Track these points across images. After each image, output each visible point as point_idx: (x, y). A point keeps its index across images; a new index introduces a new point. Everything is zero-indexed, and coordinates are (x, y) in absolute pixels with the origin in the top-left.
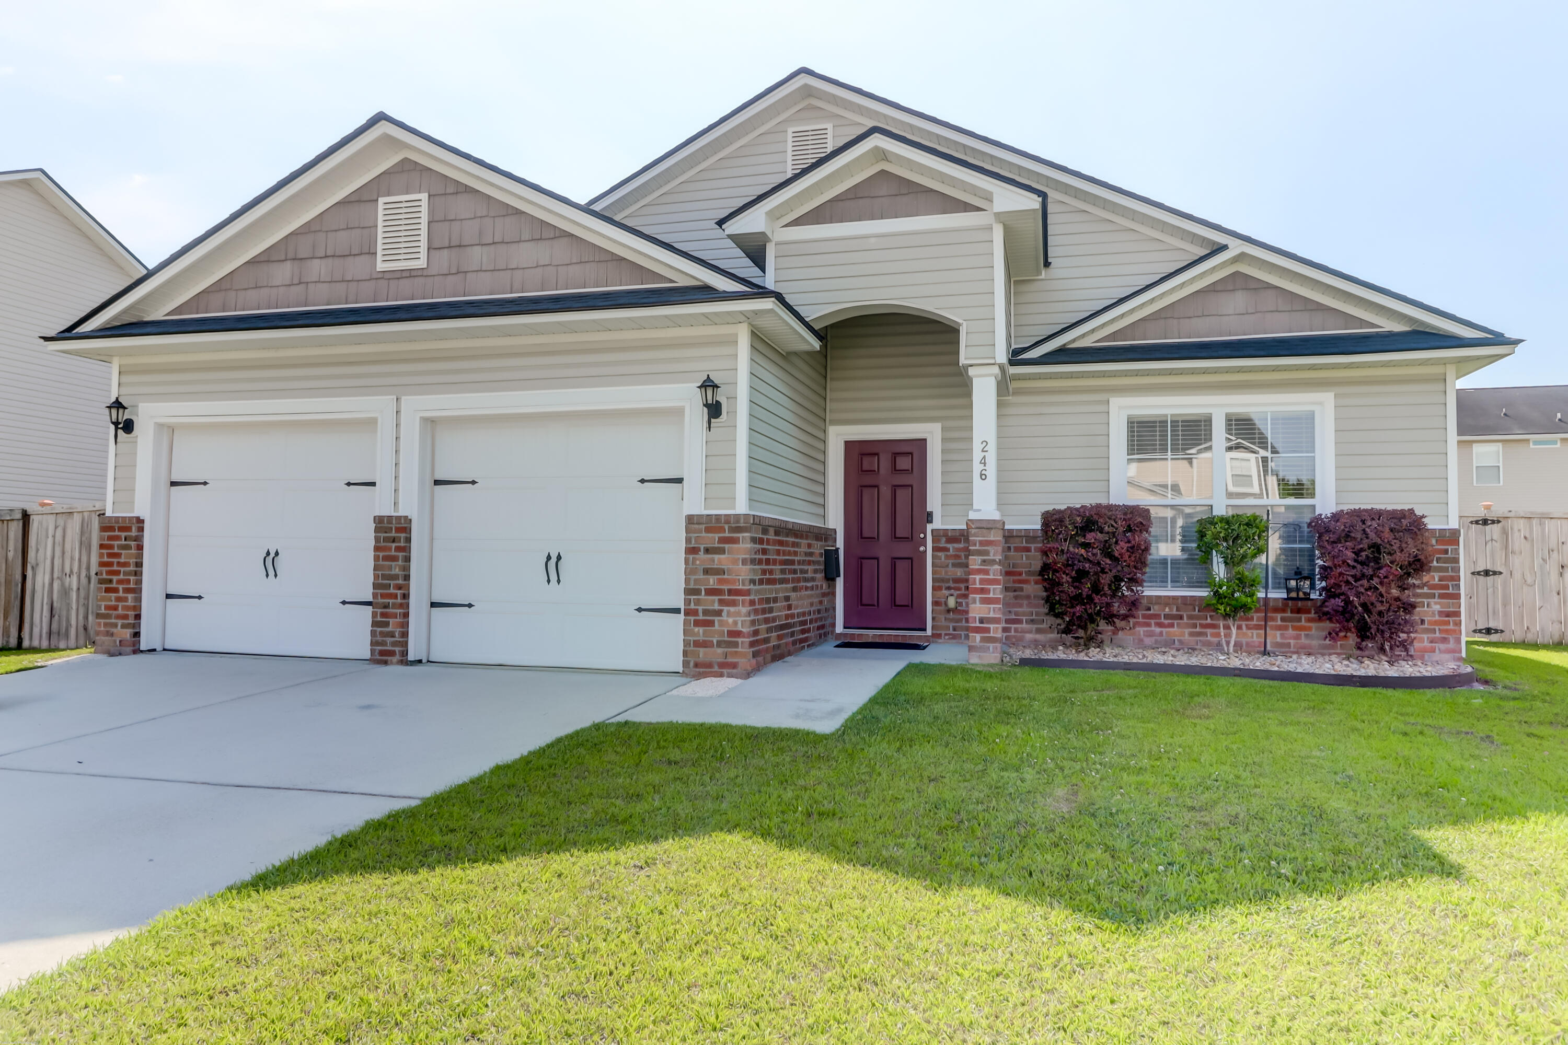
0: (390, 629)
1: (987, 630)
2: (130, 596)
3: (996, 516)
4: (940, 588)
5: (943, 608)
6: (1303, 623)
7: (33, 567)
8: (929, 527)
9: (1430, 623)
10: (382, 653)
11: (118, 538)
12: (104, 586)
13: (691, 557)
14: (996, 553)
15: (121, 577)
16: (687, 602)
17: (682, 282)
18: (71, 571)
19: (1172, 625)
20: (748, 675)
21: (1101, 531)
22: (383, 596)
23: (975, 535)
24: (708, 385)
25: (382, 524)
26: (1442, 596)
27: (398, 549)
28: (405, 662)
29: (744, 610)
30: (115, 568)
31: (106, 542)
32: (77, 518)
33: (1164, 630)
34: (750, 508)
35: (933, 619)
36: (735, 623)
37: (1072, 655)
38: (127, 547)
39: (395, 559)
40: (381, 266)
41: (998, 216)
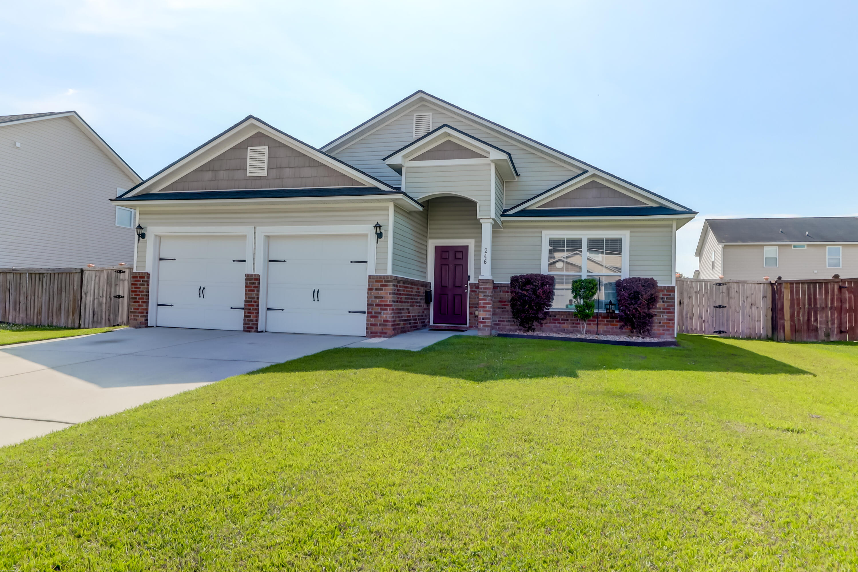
0: (251, 318)
1: (485, 322)
2: (144, 304)
3: (490, 278)
4: (472, 307)
5: (473, 315)
6: (615, 323)
7: (85, 294)
8: (469, 282)
9: (664, 323)
10: (248, 328)
11: (139, 281)
12: (133, 300)
13: (370, 291)
14: (489, 293)
15: (141, 296)
16: (368, 309)
17: (368, 186)
18: (103, 295)
19: (564, 323)
20: (390, 337)
21: (533, 285)
22: (249, 305)
23: (481, 285)
24: (378, 226)
25: (248, 277)
26: (668, 313)
27: (255, 287)
28: (257, 331)
29: (390, 312)
30: (138, 293)
31: (134, 283)
32: (105, 273)
33: (561, 325)
34: (393, 273)
35: (469, 320)
36: (386, 317)
37: (522, 333)
38: (143, 285)
39: (253, 291)
40: (248, 175)
41: (492, 161)
